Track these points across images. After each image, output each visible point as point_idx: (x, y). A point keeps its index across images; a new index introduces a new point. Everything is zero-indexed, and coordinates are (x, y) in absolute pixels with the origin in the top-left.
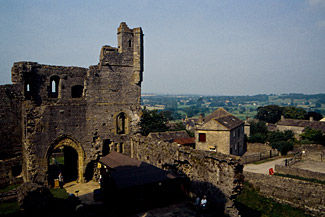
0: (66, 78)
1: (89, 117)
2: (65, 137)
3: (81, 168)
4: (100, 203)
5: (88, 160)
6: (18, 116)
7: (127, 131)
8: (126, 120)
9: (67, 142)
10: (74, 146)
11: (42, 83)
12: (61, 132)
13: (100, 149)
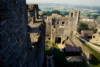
0: (61, 20)
1: (64, 31)
2: (59, 35)
3: (62, 42)
4: (63, 51)
5: (63, 40)
6: (51, 29)
7: (73, 35)
8: (73, 33)
9: (59, 36)
10: (61, 37)
11: (56, 21)
12: (58, 34)
13: (66, 38)
